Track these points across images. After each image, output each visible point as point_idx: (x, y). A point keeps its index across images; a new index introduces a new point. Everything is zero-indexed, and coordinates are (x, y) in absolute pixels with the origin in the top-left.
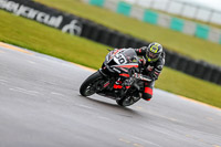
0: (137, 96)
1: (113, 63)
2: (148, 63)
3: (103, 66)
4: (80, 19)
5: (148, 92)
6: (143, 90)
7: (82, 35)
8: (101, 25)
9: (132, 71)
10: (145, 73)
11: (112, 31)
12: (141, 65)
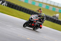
0: (38, 27)
1: (32, 18)
2: (41, 19)
3: (29, 19)
4: (7, 2)
5: (41, 26)
6: (40, 26)
7: (7, 6)
8: (13, 3)
9: (37, 21)
10: (40, 21)
11: (16, 5)
12: (39, 19)
